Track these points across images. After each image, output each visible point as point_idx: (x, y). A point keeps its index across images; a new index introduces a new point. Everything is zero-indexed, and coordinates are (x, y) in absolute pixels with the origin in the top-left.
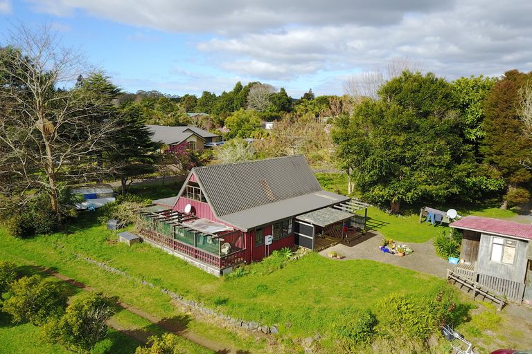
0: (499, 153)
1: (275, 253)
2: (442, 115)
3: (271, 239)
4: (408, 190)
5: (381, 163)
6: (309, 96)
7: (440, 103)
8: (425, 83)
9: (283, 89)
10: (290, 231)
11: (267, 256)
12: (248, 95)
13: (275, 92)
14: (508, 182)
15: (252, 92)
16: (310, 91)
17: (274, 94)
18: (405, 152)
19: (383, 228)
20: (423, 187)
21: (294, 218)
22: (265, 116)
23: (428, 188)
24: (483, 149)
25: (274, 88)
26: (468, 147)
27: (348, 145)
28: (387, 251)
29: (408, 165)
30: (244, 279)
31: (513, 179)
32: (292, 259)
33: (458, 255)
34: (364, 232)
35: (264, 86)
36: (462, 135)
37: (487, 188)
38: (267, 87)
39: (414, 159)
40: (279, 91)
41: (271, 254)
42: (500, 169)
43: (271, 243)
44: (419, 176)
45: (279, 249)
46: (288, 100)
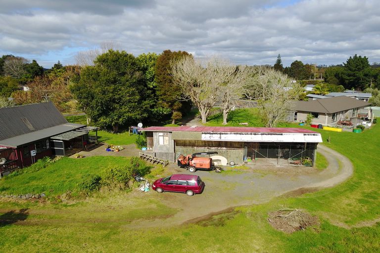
0: (165, 94)
1: (39, 161)
2: (132, 74)
3: (35, 152)
4: (120, 117)
5: (101, 102)
6: (58, 66)
7: (130, 68)
8: (121, 57)
9: (34, 61)
10: (48, 147)
11: (34, 163)
12: (3, 65)
13: (27, 63)
14: (172, 109)
15: (7, 62)
16: (59, 63)
17: (27, 64)
18: (114, 96)
19: (108, 141)
20: (127, 114)
21: (49, 138)
22: (22, 82)
23: (130, 115)
24: (158, 93)
25: (26, 60)
26: (149, 92)
27: (80, 93)
28: (110, 150)
29: (117, 103)
30: (20, 177)
31: (175, 108)
32: (51, 162)
33: (146, 146)
34: (97, 143)
35: (17, 58)
36: (146, 86)
37: (163, 113)
38: (20, 59)
39: (120, 99)
40: (32, 62)
41: (36, 161)
42: (167, 103)
43: (35, 154)
44: (124, 109)
45: (41, 158)
46: (39, 69)
